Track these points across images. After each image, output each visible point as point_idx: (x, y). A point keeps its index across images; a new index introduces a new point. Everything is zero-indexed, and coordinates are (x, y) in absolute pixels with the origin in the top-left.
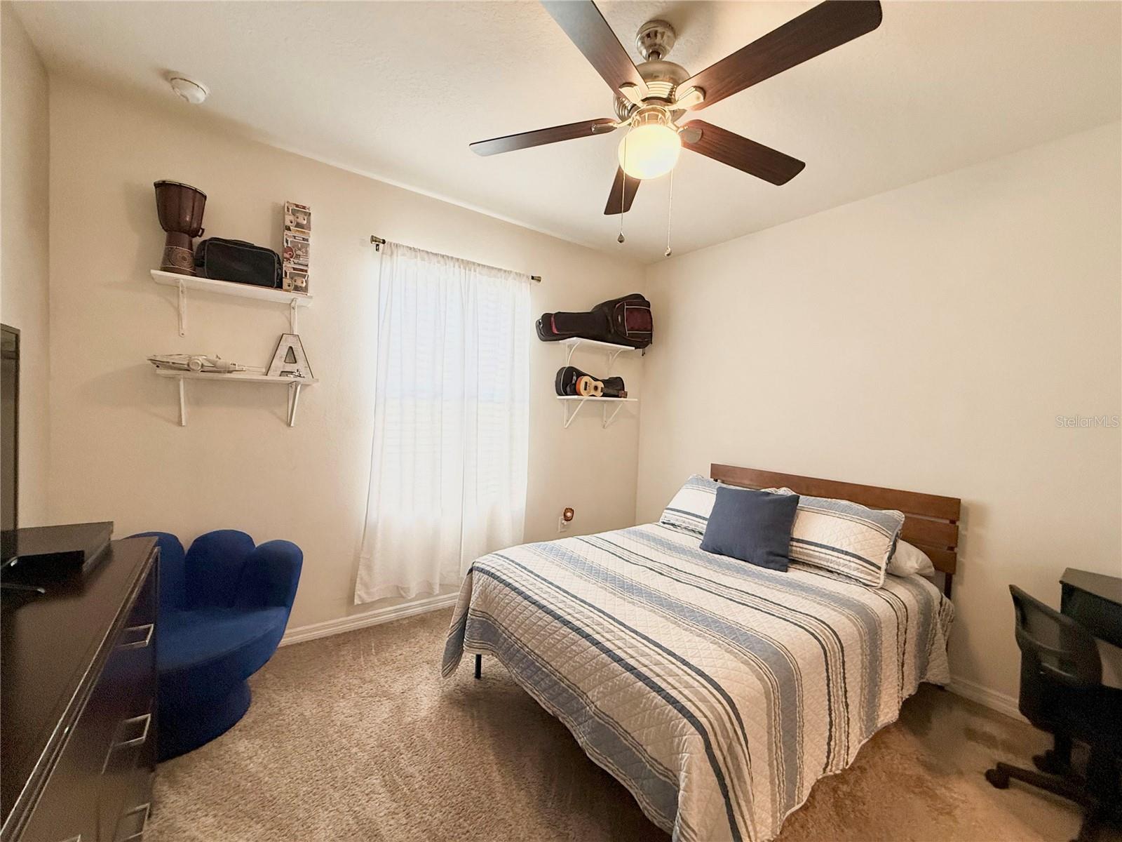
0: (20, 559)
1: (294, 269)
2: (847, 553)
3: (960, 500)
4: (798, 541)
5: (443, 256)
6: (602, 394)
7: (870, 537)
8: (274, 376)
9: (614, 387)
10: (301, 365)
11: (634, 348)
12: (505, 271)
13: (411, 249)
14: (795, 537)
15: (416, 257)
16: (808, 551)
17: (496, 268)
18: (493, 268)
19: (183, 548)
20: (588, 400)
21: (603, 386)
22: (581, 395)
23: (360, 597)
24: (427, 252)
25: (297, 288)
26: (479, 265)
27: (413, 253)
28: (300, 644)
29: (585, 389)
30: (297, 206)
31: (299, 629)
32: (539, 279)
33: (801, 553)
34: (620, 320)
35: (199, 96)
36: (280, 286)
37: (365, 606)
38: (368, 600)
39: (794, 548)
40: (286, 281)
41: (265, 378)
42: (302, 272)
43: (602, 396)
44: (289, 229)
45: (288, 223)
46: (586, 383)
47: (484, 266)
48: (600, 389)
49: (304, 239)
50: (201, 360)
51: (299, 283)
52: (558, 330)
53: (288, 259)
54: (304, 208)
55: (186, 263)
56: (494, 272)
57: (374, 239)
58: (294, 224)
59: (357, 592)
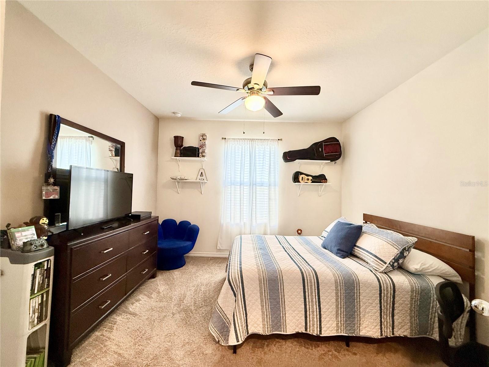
0: (132, 215)
1: (202, 151)
2: (371, 254)
3: (474, 236)
4: (358, 247)
5: (244, 139)
6: (311, 182)
7: (386, 248)
8: (198, 180)
9: (320, 179)
10: (204, 177)
11: (330, 161)
12: (267, 139)
13: (233, 139)
14: (357, 245)
15: (235, 141)
16: (359, 252)
17: (263, 139)
18: (262, 139)
19: (177, 223)
20: (303, 185)
21: (312, 178)
22: (300, 182)
23: (219, 247)
24: (239, 139)
25: (203, 156)
26: (257, 139)
27: (234, 140)
28: (203, 257)
29: (302, 180)
30: (203, 134)
31: (204, 253)
32: (281, 140)
33: (357, 253)
34: (320, 150)
35: (179, 115)
36: (198, 156)
37: (220, 250)
38: (222, 248)
39: (355, 250)
40: (200, 155)
41: (196, 181)
42: (204, 152)
43: (311, 183)
44: (201, 141)
45: (201, 139)
46: (302, 178)
47: (258, 139)
48: (310, 180)
49: (204, 143)
50: (179, 177)
51: (203, 155)
52: (289, 158)
53: (201, 149)
54: (205, 134)
55: (178, 154)
56: (263, 141)
57: (223, 138)
58: (202, 139)
59: (218, 245)
